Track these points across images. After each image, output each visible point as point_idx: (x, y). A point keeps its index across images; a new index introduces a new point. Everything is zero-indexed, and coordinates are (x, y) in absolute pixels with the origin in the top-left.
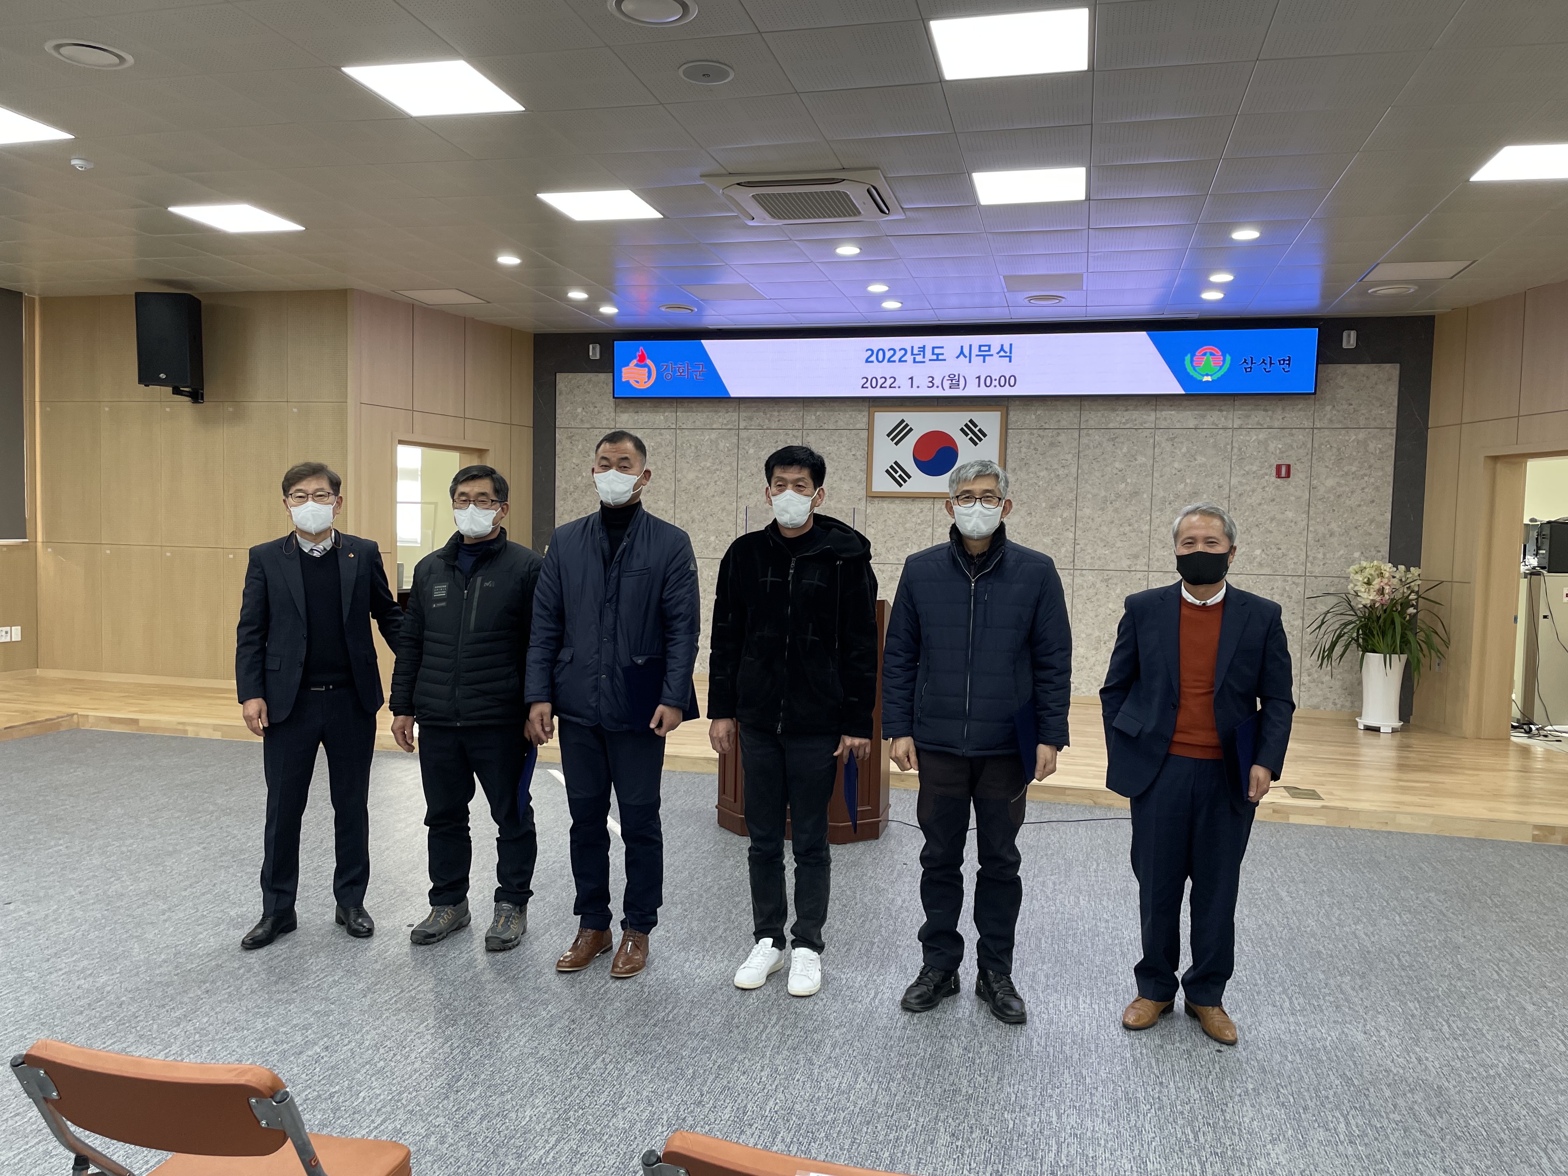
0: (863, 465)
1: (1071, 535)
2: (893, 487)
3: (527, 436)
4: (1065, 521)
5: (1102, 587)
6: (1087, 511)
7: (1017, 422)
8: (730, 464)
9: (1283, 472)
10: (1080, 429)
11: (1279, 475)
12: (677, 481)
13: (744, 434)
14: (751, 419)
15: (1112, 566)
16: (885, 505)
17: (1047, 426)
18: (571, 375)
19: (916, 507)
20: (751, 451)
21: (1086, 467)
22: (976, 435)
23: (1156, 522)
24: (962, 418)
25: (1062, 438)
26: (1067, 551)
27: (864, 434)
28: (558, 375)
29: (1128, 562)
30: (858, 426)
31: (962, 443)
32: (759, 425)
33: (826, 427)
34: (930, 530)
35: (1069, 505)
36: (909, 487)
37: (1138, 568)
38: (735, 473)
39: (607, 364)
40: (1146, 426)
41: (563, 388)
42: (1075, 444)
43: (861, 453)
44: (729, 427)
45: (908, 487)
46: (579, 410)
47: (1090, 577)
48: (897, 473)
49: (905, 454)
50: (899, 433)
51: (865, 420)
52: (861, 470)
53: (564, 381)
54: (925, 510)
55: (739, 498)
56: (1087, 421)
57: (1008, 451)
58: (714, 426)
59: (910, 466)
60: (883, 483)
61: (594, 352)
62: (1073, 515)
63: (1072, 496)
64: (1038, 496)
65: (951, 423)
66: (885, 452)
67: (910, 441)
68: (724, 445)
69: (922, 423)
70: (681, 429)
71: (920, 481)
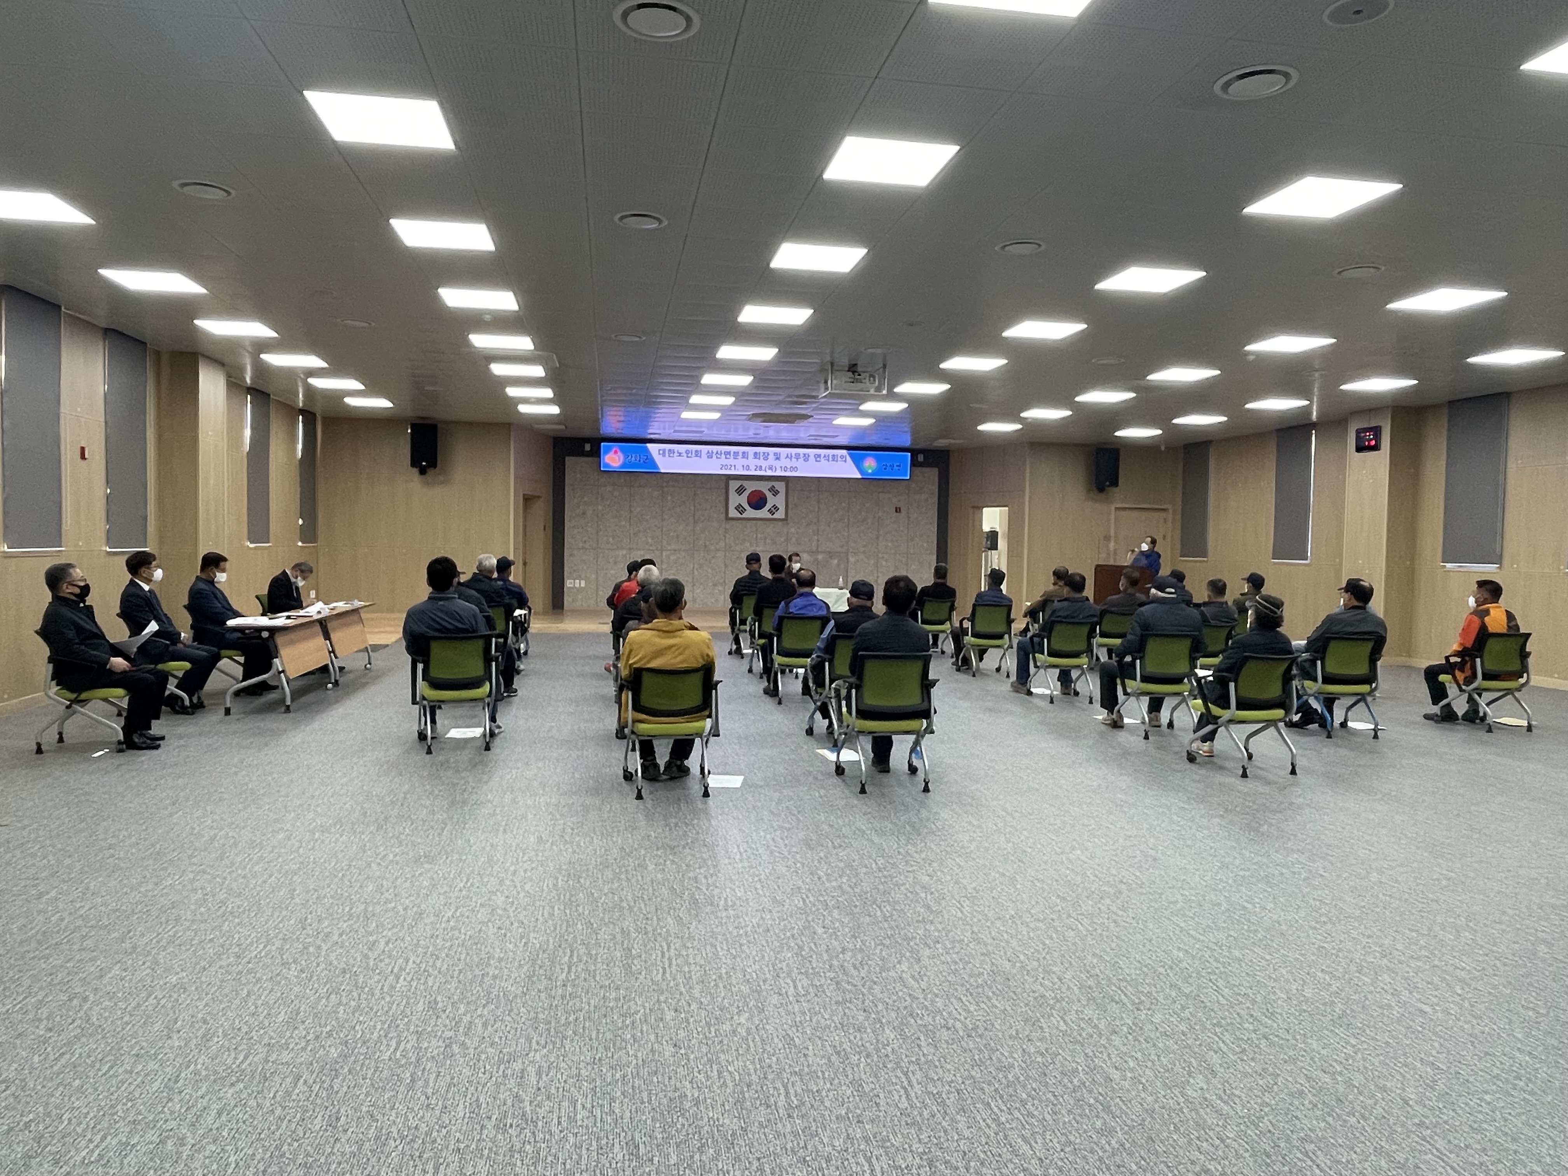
0: (724, 504)
1: (816, 537)
2: (739, 515)
4: (813, 531)
5: (828, 560)
6: (823, 527)
7: (792, 488)
8: (659, 503)
9: (898, 510)
10: (819, 491)
11: (896, 511)
12: (631, 511)
13: (666, 489)
14: (671, 483)
15: (833, 550)
16: (734, 522)
17: (805, 490)
18: (574, 458)
19: (749, 524)
20: (669, 497)
21: (821, 507)
22: (775, 493)
23: (850, 531)
24: (770, 484)
25: (812, 494)
26: (815, 544)
27: (724, 491)
28: (567, 458)
29: (840, 549)
30: (721, 487)
31: (769, 495)
32: (673, 485)
33: (706, 487)
34: (755, 535)
35: (815, 524)
37: (844, 551)
38: (661, 508)
39: (596, 453)
40: (846, 492)
41: (570, 464)
42: (817, 497)
43: (722, 498)
44: (660, 486)
45: (744, 515)
46: (578, 476)
47: (824, 555)
48: (740, 509)
49: (743, 500)
50: (740, 490)
51: (725, 485)
52: (723, 507)
53: (570, 461)
54: (753, 525)
55: (663, 520)
56: (822, 487)
57: (789, 499)
58: (653, 486)
59: (747, 506)
60: (733, 513)
61: (588, 447)
62: (817, 528)
63: (816, 520)
64: (802, 520)
65: (764, 487)
66: (735, 500)
67: (746, 494)
68: (656, 494)
69: (751, 487)
70: (633, 486)
71: (750, 513)
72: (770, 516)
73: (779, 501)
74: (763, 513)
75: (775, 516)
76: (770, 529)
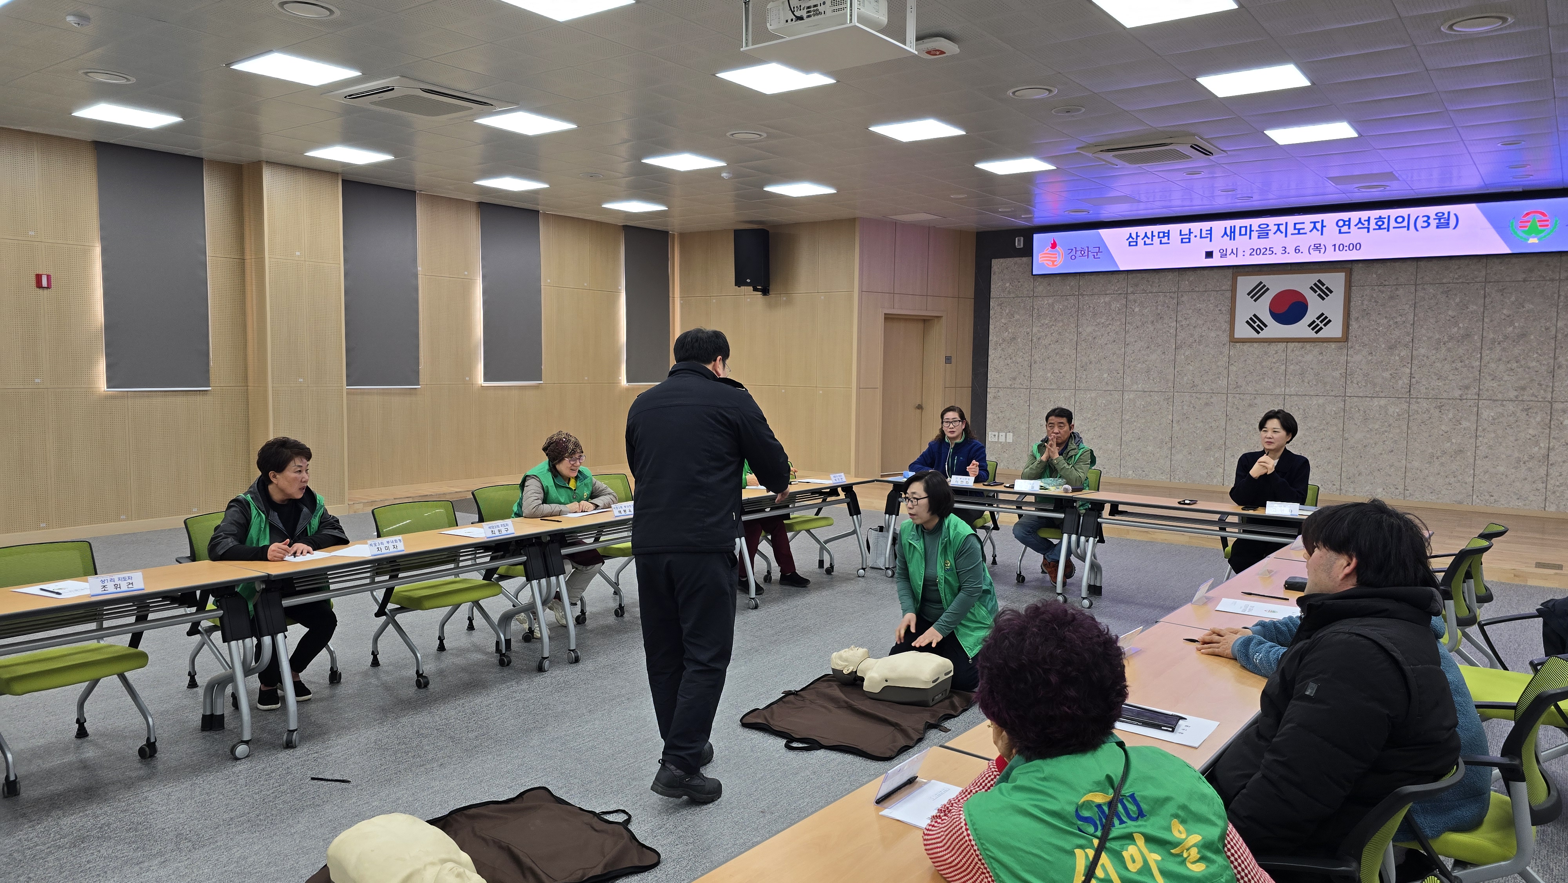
0: (1227, 317)
1: (1408, 371)
2: (1254, 335)
3: (969, 305)
4: (1402, 359)
5: (1436, 413)
6: (1423, 351)
7: (1359, 280)
8: (1120, 320)
10: (1416, 285)
12: (1079, 333)
13: (1131, 297)
14: (1137, 285)
15: (1445, 395)
16: (1245, 348)
17: (1387, 283)
18: (1002, 260)
19: (1271, 349)
20: (1137, 310)
21: (1421, 315)
22: (1323, 291)
23: (1486, 359)
24: (1313, 278)
25: (1401, 292)
26: (1404, 383)
27: (1228, 294)
28: (993, 261)
29: (1460, 392)
30: (1223, 288)
31: (1312, 299)
32: (1143, 290)
33: (1197, 289)
34: (1283, 367)
35: (1406, 346)
36: (1264, 334)
37: (1469, 396)
38: (1124, 326)
39: (1028, 251)
40: (1478, 280)
41: (996, 270)
42: (1412, 297)
43: (1225, 309)
44: (1119, 292)
46: (1008, 285)
47: (1425, 404)
48: (1255, 323)
49: (1262, 309)
50: (1257, 293)
51: (1229, 283)
52: (1226, 322)
53: (998, 265)
54: (1280, 352)
55: (1126, 345)
56: (1422, 278)
57: (1352, 304)
58: (1108, 292)
59: (1267, 318)
60: (1243, 331)
61: (1019, 243)
62: (1410, 354)
63: (1409, 339)
64: (1378, 339)
65: (1302, 284)
66: (1246, 308)
67: (1267, 298)
68: (1116, 305)
69: (1277, 284)
70: (1083, 295)
71: (1275, 329)
72: (1311, 334)
73: (1333, 307)
74: (1301, 329)
75: (1321, 335)
76: (1311, 355)
